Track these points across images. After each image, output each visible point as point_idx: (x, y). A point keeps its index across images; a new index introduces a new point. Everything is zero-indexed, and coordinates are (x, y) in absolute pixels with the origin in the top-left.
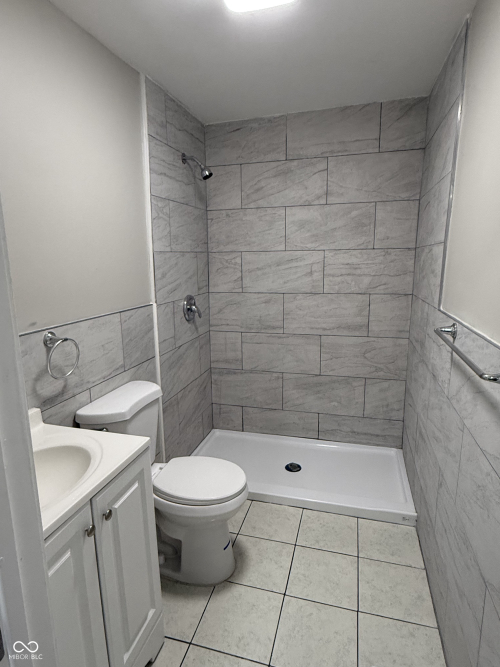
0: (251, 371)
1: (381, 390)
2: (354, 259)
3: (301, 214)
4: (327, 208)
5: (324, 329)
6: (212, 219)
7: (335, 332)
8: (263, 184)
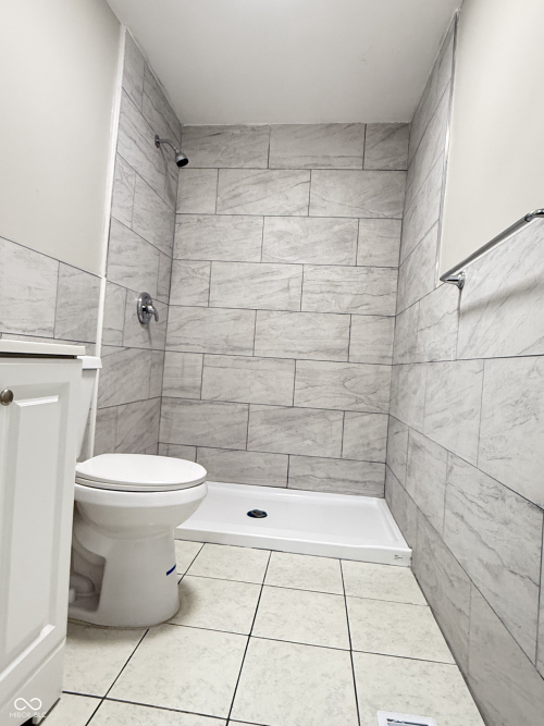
0: (212, 402)
1: (362, 426)
2: (335, 275)
3: (280, 225)
4: (308, 220)
5: (300, 352)
6: (180, 224)
7: (312, 356)
8: (241, 190)
